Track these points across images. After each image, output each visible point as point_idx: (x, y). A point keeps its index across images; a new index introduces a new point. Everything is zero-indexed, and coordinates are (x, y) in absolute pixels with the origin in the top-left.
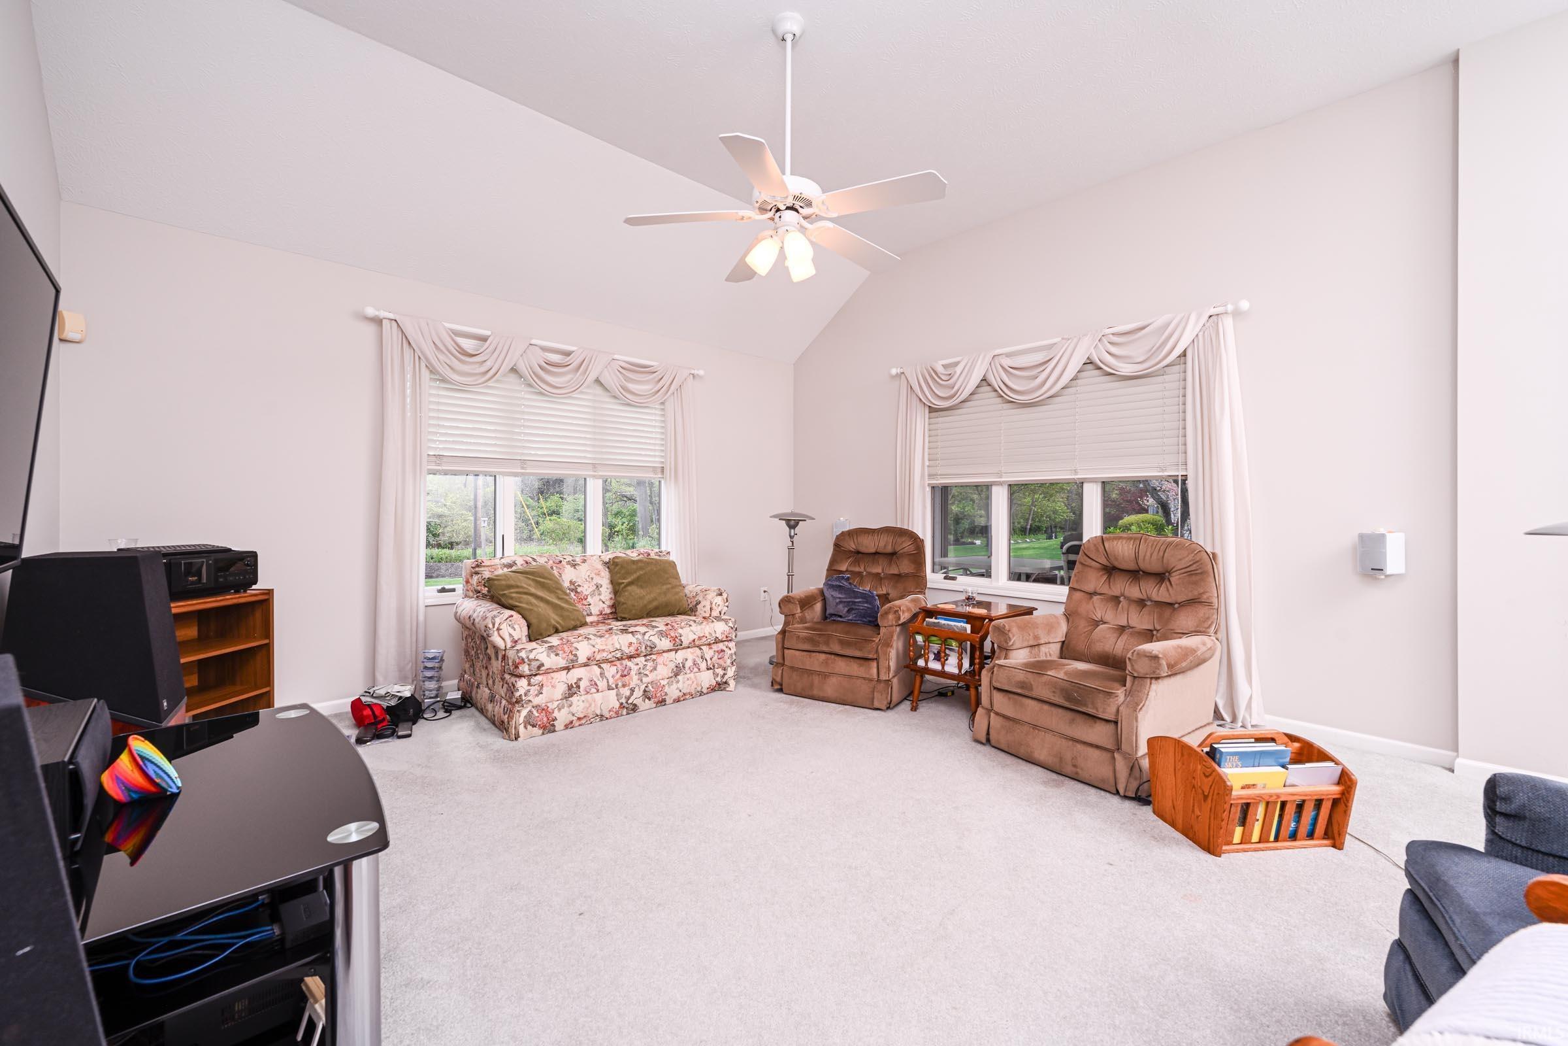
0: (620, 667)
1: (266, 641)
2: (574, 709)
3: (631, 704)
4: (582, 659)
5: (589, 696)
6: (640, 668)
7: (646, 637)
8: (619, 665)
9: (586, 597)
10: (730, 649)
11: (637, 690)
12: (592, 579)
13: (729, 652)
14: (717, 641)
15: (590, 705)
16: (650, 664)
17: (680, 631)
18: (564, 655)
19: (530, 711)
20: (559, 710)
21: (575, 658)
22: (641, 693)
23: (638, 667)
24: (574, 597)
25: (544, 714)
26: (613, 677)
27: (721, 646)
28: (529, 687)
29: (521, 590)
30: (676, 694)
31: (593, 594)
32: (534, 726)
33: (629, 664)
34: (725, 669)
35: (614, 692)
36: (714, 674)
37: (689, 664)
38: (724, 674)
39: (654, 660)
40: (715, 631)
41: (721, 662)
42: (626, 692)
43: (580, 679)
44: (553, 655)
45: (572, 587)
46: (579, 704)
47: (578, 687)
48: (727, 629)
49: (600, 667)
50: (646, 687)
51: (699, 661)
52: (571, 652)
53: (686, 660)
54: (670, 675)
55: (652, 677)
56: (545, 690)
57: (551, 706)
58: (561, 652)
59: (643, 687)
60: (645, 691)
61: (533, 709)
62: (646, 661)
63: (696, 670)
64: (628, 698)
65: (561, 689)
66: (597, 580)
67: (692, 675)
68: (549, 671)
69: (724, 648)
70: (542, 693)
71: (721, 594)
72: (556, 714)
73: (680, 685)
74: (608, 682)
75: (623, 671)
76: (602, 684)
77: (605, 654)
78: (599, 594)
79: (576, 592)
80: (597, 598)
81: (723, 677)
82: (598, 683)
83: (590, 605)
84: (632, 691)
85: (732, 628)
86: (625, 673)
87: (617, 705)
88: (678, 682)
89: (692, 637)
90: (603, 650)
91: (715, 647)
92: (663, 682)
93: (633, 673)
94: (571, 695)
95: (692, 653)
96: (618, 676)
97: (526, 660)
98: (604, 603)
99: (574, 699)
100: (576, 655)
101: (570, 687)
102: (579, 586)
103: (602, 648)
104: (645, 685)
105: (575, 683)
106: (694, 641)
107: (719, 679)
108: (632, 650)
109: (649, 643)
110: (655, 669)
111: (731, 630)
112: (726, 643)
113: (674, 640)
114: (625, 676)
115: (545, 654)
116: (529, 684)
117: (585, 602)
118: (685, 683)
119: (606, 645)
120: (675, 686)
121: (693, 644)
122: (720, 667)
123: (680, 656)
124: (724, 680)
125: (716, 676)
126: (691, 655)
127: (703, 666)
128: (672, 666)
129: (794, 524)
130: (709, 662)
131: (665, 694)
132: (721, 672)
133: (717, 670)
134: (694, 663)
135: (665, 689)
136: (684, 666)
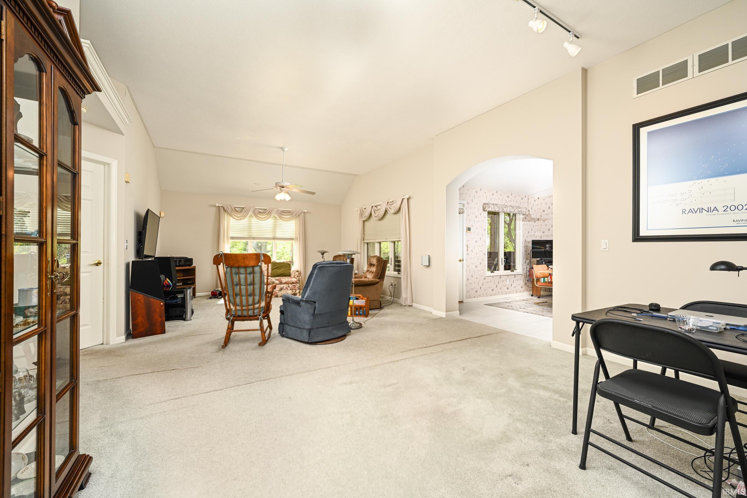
1: (194, 277)
7: (272, 280)
13: (297, 286)
14: (293, 283)
27: (295, 284)
30: (281, 295)
34: (296, 290)
37: (285, 288)
40: (292, 280)
41: (295, 288)
51: (288, 287)
67: (286, 291)
69: (296, 285)
71: (294, 271)
73: (282, 293)
81: (295, 292)
88: (281, 292)
89: (285, 281)
91: (293, 284)
113: (280, 281)
120: (280, 293)
121: (285, 283)
122: (294, 289)
123: (282, 286)
124: (296, 293)
125: (293, 292)
126: (285, 286)
127: (289, 289)
128: (280, 288)
129: (323, 254)
130: (291, 288)
131: (278, 294)
132: (294, 291)
133: (293, 290)
134: (286, 288)
135: (278, 293)
136: (283, 288)
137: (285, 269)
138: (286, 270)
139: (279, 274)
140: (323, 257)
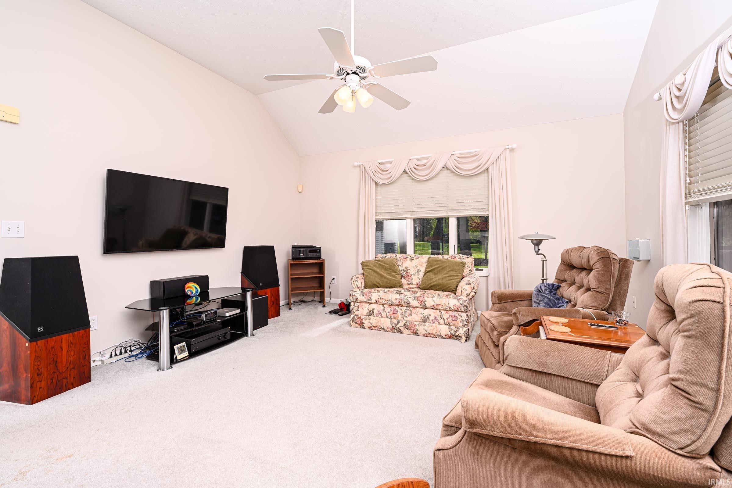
0: (392, 309)
1: (322, 275)
2: (371, 321)
3: (398, 328)
4: (373, 300)
5: (378, 318)
6: (402, 312)
7: (406, 298)
8: (392, 308)
9: (411, 275)
10: (462, 317)
11: (401, 322)
12: (417, 267)
13: (461, 318)
14: (450, 310)
15: (378, 322)
16: (408, 312)
17: (426, 299)
18: (366, 297)
19: (354, 316)
20: (365, 320)
21: (370, 299)
22: (403, 325)
23: (402, 311)
24: (405, 275)
25: (359, 319)
26: (389, 312)
27: (455, 313)
28: (354, 307)
29: (369, 267)
30: (424, 332)
31: (415, 274)
32: (356, 323)
33: (397, 308)
34: (458, 328)
35: (389, 320)
36: (449, 328)
37: (432, 318)
38: (456, 330)
39: (411, 310)
40: (449, 304)
41: (454, 322)
42: (395, 322)
43: (374, 309)
44: (362, 296)
45: (406, 270)
46: (373, 320)
47: (373, 312)
48: (458, 304)
49: (383, 306)
50: (406, 322)
51: (439, 318)
52: (369, 296)
53: (430, 315)
54: (420, 321)
55: (409, 318)
56: (359, 309)
57: (362, 317)
58: (365, 295)
59: (404, 322)
60: (405, 324)
61: (355, 316)
62: (406, 309)
63: (436, 322)
64: (396, 325)
65: (366, 312)
66: (419, 268)
67: (434, 325)
68: (361, 302)
69: (457, 315)
70: (358, 310)
71: (469, 284)
72: (364, 321)
73: (426, 328)
74: (386, 314)
75: (394, 311)
76: (384, 314)
77: (383, 301)
78: (418, 275)
79: (407, 272)
80: (416, 276)
81: (456, 331)
82: (382, 313)
83: (412, 279)
84: (398, 322)
85: (461, 304)
86: (395, 312)
87: (391, 327)
88: (425, 326)
89: (432, 303)
90: (383, 299)
91: (450, 313)
92: (415, 323)
93: (399, 313)
94: (371, 315)
95: (434, 313)
96: (391, 313)
97: (351, 295)
98: (420, 279)
99: (372, 317)
100: (371, 298)
101: (370, 311)
102: (409, 269)
103: (382, 297)
104: (406, 321)
105: (372, 310)
106: (434, 306)
107: (452, 332)
108: (397, 302)
109: (406, 301)
110: (411, 315)
111: (461, 306)
112: (459, 313)
113: (421, 302)
114: (395, 314)
115: (359, 294)
116: (354, 305)
117: (410, 278)
118: (428, 327)
119: (385, 297)
120: (422, 327)
121: (432, 308)
122: (454, 325)
123: (427, 312)
124: (457, 334)
125: (450, 330)
126: (433, 314)
127: (442, 321)
128: (422, 316)
129: (537, 243)
130: (446, 321)
131: (417, 330)
132: (454, 329)
133: (452, 327)
134: (435, 318)
135: (417, 327)
136: (428, 318)
137: (448, 275)
138: (449, 276)
139: (432, 284)
140: (537, 252)
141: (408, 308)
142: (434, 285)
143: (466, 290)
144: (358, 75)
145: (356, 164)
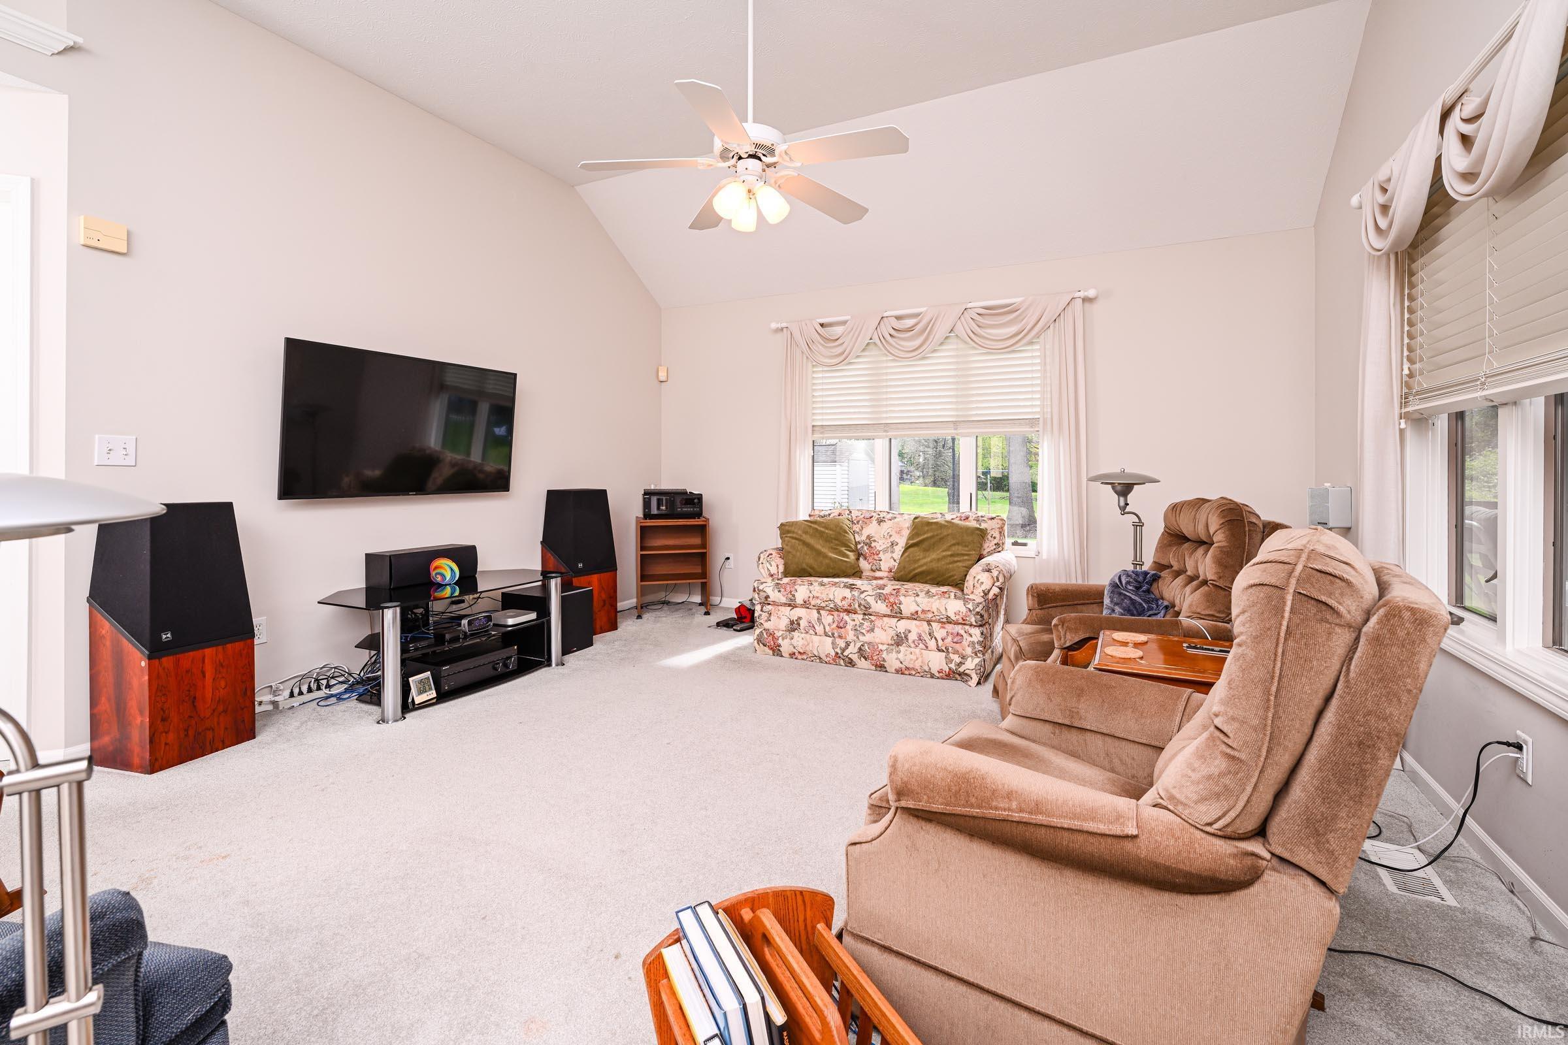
0: (836, 618)
1: (706, 549)
2: (794, 642)
3: (847, 656)
4: (799, 600)
5: (808, 636)
6: (856, 625)
7: (862, 596)
8: (836, 616)
9: (878, 552)
10: (971, 636)
11: (852, 644)
12: (891, 536)
13: (970, 639)
14: (949, 621)
15: (808, 644)
16: (867, 624)
17: (902, 598)
18: (785, 593)
19: (761, 632)
20: (783, 639)
21: (793, 598)
22: (856, 650)
23: (853, 623)
24: (867, 551)
25: (771, 638)
26: (829, 625)
27: (959, 629)
28: (761, 613)
29: (794, 535)
30: (898, 665)
31: (885, 551)
32: (765, 645)
33: (846, 618)
34: (963, 657)
35: (830, 640)
36: (946, 657)
37: (913, 637)
38: (961, 663)
39: (872, 621)
40: (946, 609)
41: (957, 646)
42: (842, 643)
43: (800, 618)
44: (776, 591)
45: (868, 541)
46: (799, 640)
47: (799, 624)
48: (964, 610)
49: (819, 613)
50: (862, 645)
51: (926, 637)
52: (791, 592)
53: (910, 632)
54: (890, 642)
55: (868, 638)
56: (772, 618)
57: (778, 634)
58: (782, 590)
59: (859, 645)
60: (860, 649)
61: (764, 631)
62: (863, 619)
63: (921, 646)
64: (843, 650)
65: (784, 623)
66: (895, 538)
67: (917, 651)
68: (775, 604)
69: (962, 632)
70: (770, 620)
71: (989, 571)
72: (780, 641)
73: (901, 656)
74: (824, 628)
75: (839, 623)
76: (819, 629)
77: (819, 602)
78: (892, 552)
79: (870, 546)
80: (889, 555)
82: (815, 626)
83: (881, 560)
84: (848, 644)
85: (970, 611)
86: (841, 625)
87: (833, 654)
88: (899, 652)
89: (914, 608)
90: (817, 597)
91: (949, 627)
92: (881, 647)
93: (849, 627)
94: (794, 630)
95: (917, 626)
96: (835, 625)
97: (756, 589)
98: (895, 561)
99: (796, 634)
100: (794, 596)
101: (792, 623)
102: (875, 541)
103: (816, 595)
104: (862, 643)
105: (796, 620)
106: (917, 612)
107: (953, 666)
108: (845, 604)
109: (863, 602)
110: (872, 630)
111: (969, 613)
112: (967, 627)
113: (892, 606)
114: (841, 628)
115: (771, 588)
116: (762, 610)
117: (876, 557)
118: (906, 656)
119: (822, 593)
120: (894, 655)
121: (914, 617)
122: (956, 652)
123: (902, 625)
124: (961, 670)
125: (949, 661)
126: (915, 628)
127: (932, 644)
128: (893, 633)
129: (1124, 490)
130: (940, 643)
131: (884, 660)
132: (957, 659)
133: (951, 655)
134: (920, 638)
135: (884, 655)
136: (906, 637)
137: (949, 553)
138: (952, 555)
139: (919, 570)
140: (1123, 509)
141: (867, 617)
142: (921, 573)
143: (982, 583)
144: (760, 159)
145: (774, 326)
